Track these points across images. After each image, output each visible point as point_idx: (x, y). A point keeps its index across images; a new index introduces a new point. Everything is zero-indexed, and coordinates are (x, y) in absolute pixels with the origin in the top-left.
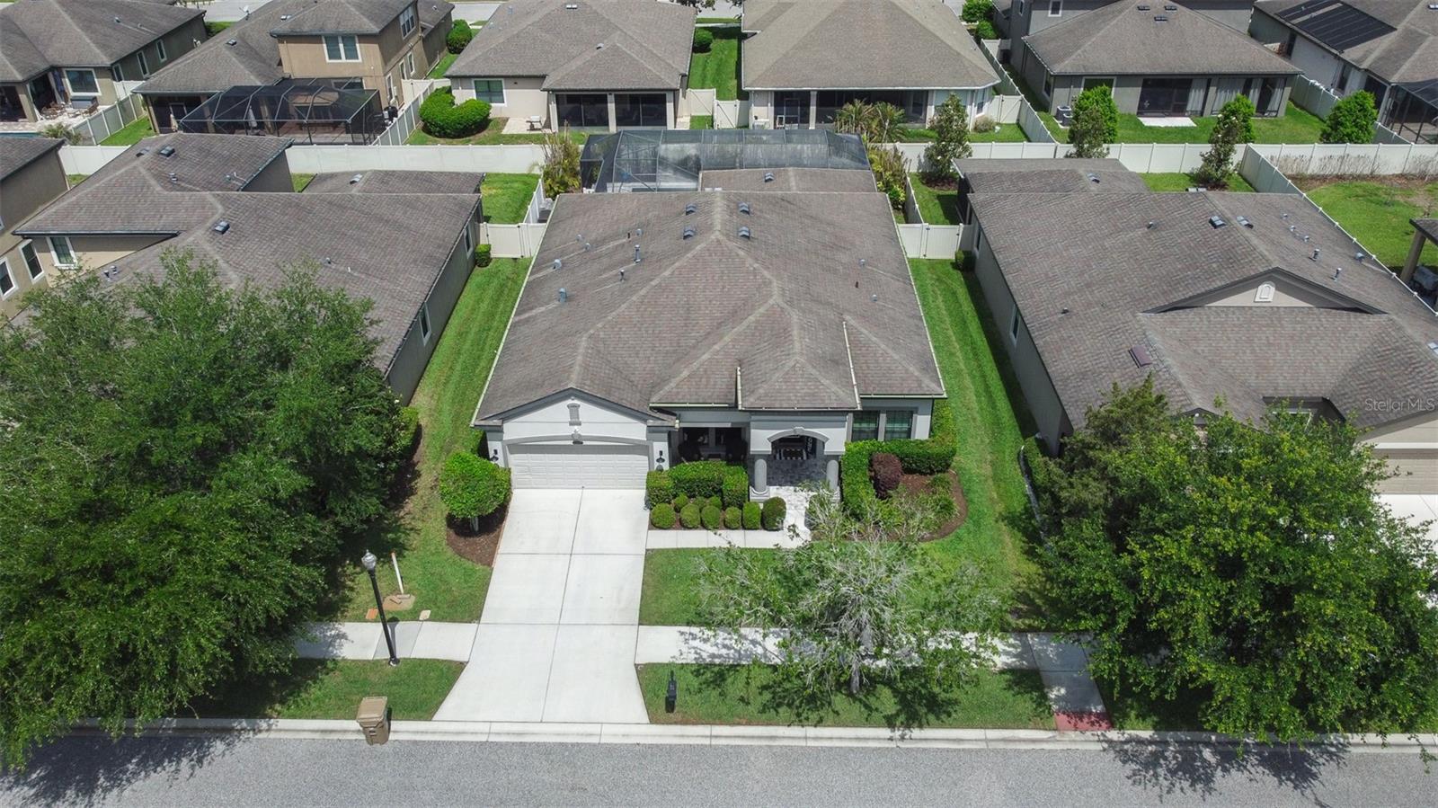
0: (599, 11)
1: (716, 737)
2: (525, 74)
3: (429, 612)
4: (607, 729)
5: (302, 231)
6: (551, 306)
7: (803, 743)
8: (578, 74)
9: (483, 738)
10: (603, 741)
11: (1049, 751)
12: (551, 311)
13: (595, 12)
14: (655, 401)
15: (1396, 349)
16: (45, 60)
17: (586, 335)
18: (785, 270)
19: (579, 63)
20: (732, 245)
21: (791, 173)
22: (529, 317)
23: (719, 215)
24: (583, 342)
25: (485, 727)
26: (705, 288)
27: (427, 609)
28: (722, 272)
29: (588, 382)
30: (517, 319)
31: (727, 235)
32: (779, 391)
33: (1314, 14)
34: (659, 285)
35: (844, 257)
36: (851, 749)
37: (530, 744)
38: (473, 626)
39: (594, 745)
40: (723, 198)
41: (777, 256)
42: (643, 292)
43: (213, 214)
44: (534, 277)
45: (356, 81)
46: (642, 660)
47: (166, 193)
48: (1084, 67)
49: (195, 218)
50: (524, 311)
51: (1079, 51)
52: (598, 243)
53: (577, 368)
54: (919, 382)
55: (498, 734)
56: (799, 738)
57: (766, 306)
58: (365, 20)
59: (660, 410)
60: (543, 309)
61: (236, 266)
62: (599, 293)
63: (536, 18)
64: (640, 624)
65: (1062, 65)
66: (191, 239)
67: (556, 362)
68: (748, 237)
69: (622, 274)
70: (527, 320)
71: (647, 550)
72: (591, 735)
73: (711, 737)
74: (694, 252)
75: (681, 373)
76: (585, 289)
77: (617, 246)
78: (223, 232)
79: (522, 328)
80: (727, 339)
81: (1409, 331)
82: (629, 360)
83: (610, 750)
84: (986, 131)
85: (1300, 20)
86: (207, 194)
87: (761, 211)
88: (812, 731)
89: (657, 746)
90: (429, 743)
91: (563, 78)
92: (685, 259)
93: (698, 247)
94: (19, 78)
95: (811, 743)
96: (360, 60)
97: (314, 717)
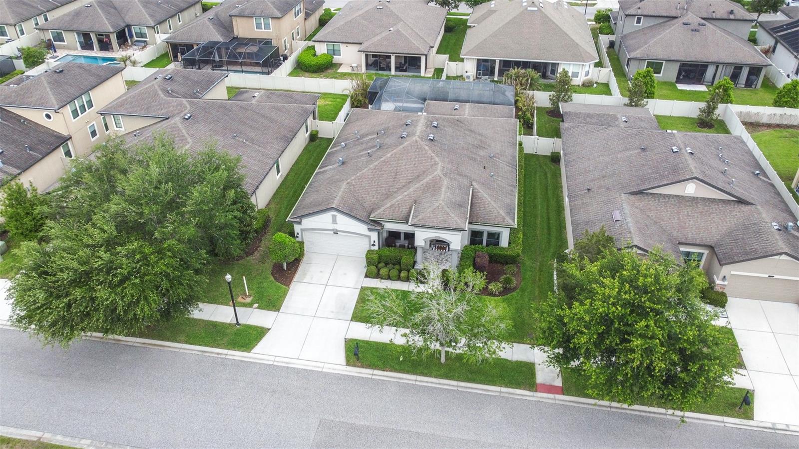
0: (394, 11)
1: (375, 375)
2: (352, 42)
3: (258, 304)
4: (326, 365)
5: (225, 121)
6: (335, 166)
7: (414, 383)
8: (378, 43)
9: (271, 363)
10: (324, 370)
11: (529, 400)
12: (334, 169)
13: (392, 11)
14: (372, 217)
15: (754, 224)
16: (125, 22)
17: (346, 182)
18: (447, 158)
19: (379, 37)
20: (423, 143)
21: (467, 106)
22: (324, 171)
23: (420, 128)
24: (344, 185)
25: (272, 358)
26: (406, 164)
27: (257, 303)
28: (416, 157)
29: (342, 205)
30: (319, 170)
31: (422, 139)
32: (429, 218)
33: (789, 31)
34: (384, 161)
35: (482, 153)
36: (435, 388)
37: (291, 368)
38: (276, 313)
39: (319, 372)
40: (425, 119)
41: (445, 150)
42: (376, 164)
43: (185, 110)
44: (331, 150)
45: (269, 40)
46: (348, 337)
47: (165, 98)
48: (647, 55)
49: (177, 111)
50: (323, 167)
51: (646, 46)
52: (363, 136)
53: (338, 198)
54: (504, 219)
55: (278, 362)
56: (413, 380)
57: (433, 175)
58: (275, 10)
59: (374, 221)
60: (331, 167)
61: (192, 136)
62: (357, 162)
63: (360, 12)
64: (351, 320)
65: (635, 53)
66: (173, 121)
67: (329, 194)
68: (432, 140)
69: (369, 153)
70: (323, 172)
71: (362, 287)
72: (319, 367)
73: (373, 375)
74: (403, 146)
75: (387, 204)
76: (352, 159)
77: (372, 138)
78: (187, 119)
79: (320, 176)
80: (411, 190)
81: (764, 215)
82: (364, 196)
83: (325, 375)
84: (589, 86)
85: (782, 33)
86: (184, 100)
87: (444, 126)
88: (419, 378)
89: (347, 375)
90: (248, 362)
91: (370, 45)
92: (399, 148)
93: (406, 143)
94: (112, 30)
95: (417, 383)
96: (271, 30)
97: (200, 345)
